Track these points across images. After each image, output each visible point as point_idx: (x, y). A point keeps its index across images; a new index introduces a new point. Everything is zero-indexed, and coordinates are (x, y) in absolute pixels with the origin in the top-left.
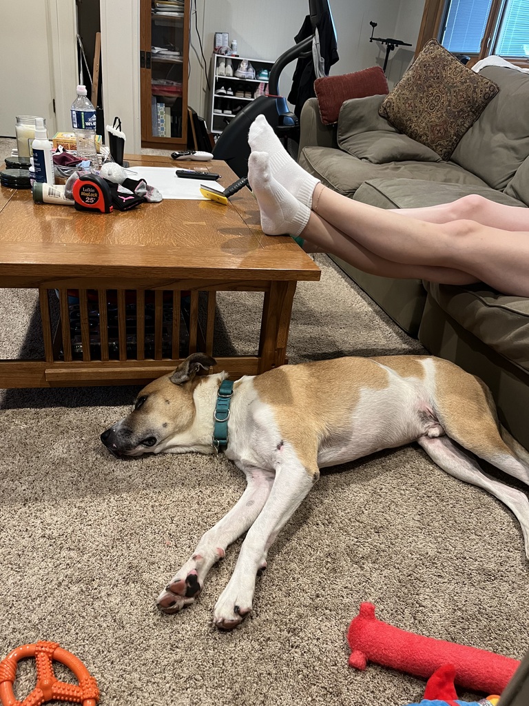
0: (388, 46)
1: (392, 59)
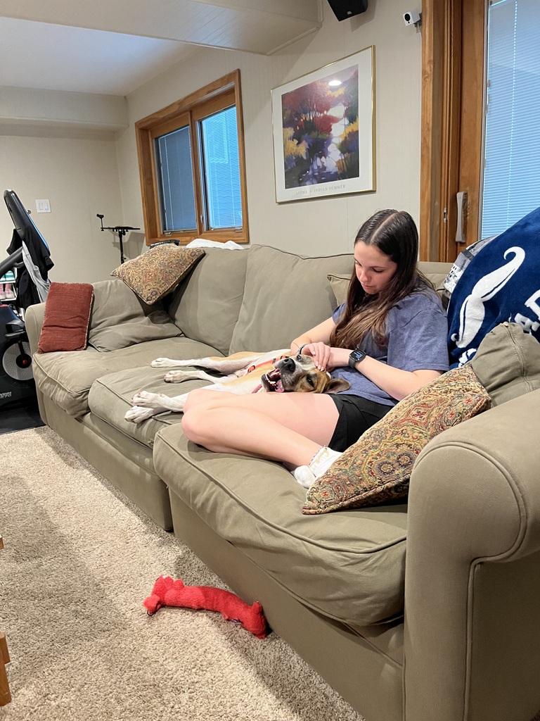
0: (120, 232)
1: (128, 241)
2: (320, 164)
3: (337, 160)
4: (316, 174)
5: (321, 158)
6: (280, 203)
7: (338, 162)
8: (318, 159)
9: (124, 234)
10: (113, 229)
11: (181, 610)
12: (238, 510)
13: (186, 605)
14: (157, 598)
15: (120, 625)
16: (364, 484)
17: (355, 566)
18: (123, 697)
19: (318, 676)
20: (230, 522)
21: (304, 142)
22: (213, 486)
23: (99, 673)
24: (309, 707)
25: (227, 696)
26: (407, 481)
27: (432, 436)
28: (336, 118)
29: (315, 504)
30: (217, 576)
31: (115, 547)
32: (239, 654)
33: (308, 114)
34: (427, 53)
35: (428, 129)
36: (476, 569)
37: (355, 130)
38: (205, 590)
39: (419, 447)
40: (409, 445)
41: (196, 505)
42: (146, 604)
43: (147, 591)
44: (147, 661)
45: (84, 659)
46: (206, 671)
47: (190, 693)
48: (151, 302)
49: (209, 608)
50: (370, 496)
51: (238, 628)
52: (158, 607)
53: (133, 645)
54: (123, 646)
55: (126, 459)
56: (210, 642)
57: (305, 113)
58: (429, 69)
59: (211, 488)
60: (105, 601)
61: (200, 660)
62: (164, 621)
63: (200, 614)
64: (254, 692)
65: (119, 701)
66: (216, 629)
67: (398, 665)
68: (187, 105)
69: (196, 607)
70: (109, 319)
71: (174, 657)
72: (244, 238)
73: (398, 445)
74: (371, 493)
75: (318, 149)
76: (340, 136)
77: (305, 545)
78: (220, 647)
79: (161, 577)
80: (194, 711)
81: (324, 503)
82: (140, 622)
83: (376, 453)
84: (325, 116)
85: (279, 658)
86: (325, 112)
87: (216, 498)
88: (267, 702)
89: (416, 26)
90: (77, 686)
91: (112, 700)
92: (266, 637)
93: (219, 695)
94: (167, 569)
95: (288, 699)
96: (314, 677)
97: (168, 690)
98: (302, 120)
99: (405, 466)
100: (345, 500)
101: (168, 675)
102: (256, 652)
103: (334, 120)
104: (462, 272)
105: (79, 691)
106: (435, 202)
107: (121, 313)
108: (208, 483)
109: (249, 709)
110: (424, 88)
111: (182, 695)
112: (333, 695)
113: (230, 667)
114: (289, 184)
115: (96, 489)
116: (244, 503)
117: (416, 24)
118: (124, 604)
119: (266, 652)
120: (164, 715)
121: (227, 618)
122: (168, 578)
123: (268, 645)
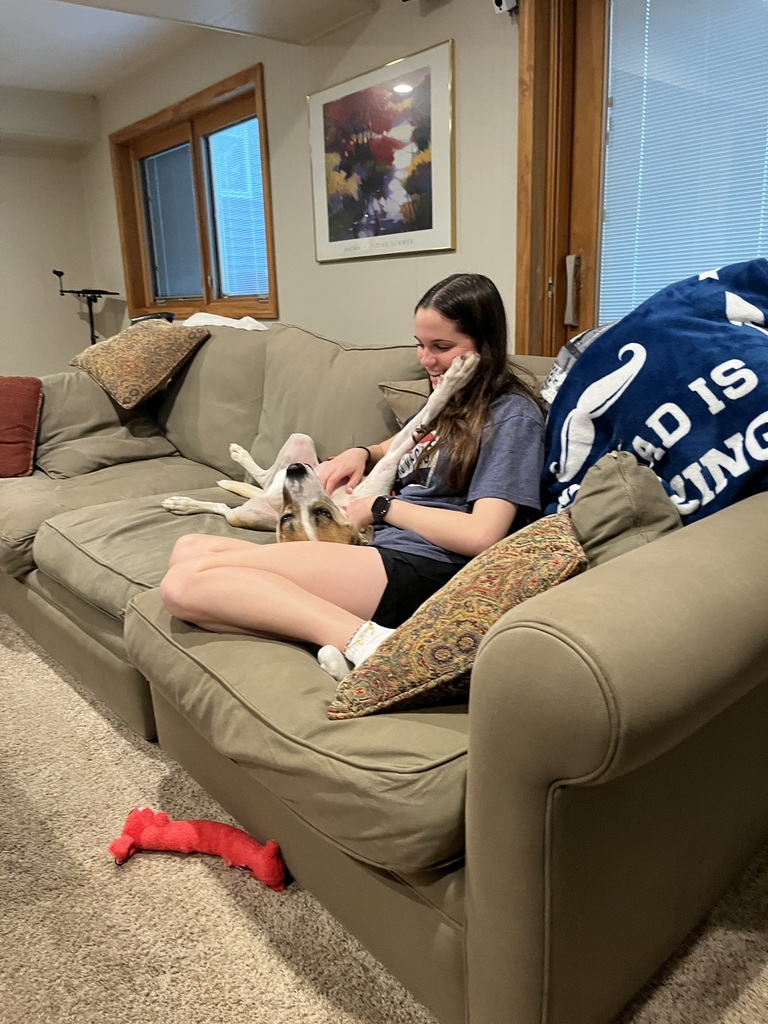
0: (88, 298)
1: (102, 313)
2: (377, 208)
3: (401, 203)
4: (373, 222)
5: (378, 199)
6: (323, 263)
7: (403, 206)
8: (375, 201)
9: (95, 301)
10: (78, 292)
11: (165, 856)
12: (242, 714)
13: (172, 848)
14: (130, 840)
15: (73, 881)
16: (411, 677)
17: (398, 791)
18: (76, 982)
19: (356, 941)
20: (231, 731)
21: (355, 175)
22: (208, 680)
23: (43, 950)
24: (341, 985)
25: (226, 976)
26: (468, 672)
27: (506, 610)
28: (400, 142)
29: (346, 705)
30: (218, 805)
31: (71, 766)
32: (245, 916)
33: (361, 135)
34: (525, 55)
35: (527, 164)
36: (556, 795)
37: (426, 161)
38: (199, 825)
39: (487, 625)
40: (474, 623)
41: (183, 706)
42: (112, 849)
43: (115, 829)
44: (113, 931)
45: (20, 930)
46: (198, 941)
47: (174, 973)
48: (130, 406)
49: (205, 850)
50: (419, 695)
51: (245, 879)
52: (132, 852)
53: (93, 908)
54: (78, 910)
55: (89, 638)
56: (205, 900)
57: (357, 133)
58: (529, 77)
59: (205, 684)
60: (53, 846)
61: (189, 925)
62: (140, 872)
63: (193, 860)
64: (264, 968)
65: (70, 989)
66: (214, 880)
67: (457, 926)
68: (186, 111)
69: (187, 850)
70: (67, 430)
71: (153, 923)
72: (271, 311)
73: (459, 623)
74: (420, 689)
75: (375, 185)
76: (406, 169)
77: (331, 763)
78: (219, 906)
79: (136, 809)
80: (179, 999)
81: (357, 704)
82: (104, 876)
83: (430, 634)
84: (385, 139)
85: (302, 919)
86: (385, 133)
87: (211, 697)
88: (281, 981)
89: (511, 15)
90: (10, 970)
91: (60, 988)
92: (285, 888)
93: (215, 974)
94: (148, 797)
95: (312, 976)
96: (350, 942)
97: (141, 971)
98: (352, 143)
99: (467, 651)
100: (386, 700)
101: (143, 949)
102: (270, 910)
103: (398, 145)
104: (564, 376)
105: (12, 977)
106: (536, 268)
107: (84, 421)
108: (201, 675)
109: (256, 991)
110: (521, 104)
111: (161, 977)
112: (374, 967)
113: (232, 934)
114: (335, 236)
115: (46, 681)
116: (249, 705)
117: (510, 11)
118: (82, 849)
119: (284, 910)
120: (135, 1006)
121: (230, 863)
122: (147, 811)
123: (287, 899)
